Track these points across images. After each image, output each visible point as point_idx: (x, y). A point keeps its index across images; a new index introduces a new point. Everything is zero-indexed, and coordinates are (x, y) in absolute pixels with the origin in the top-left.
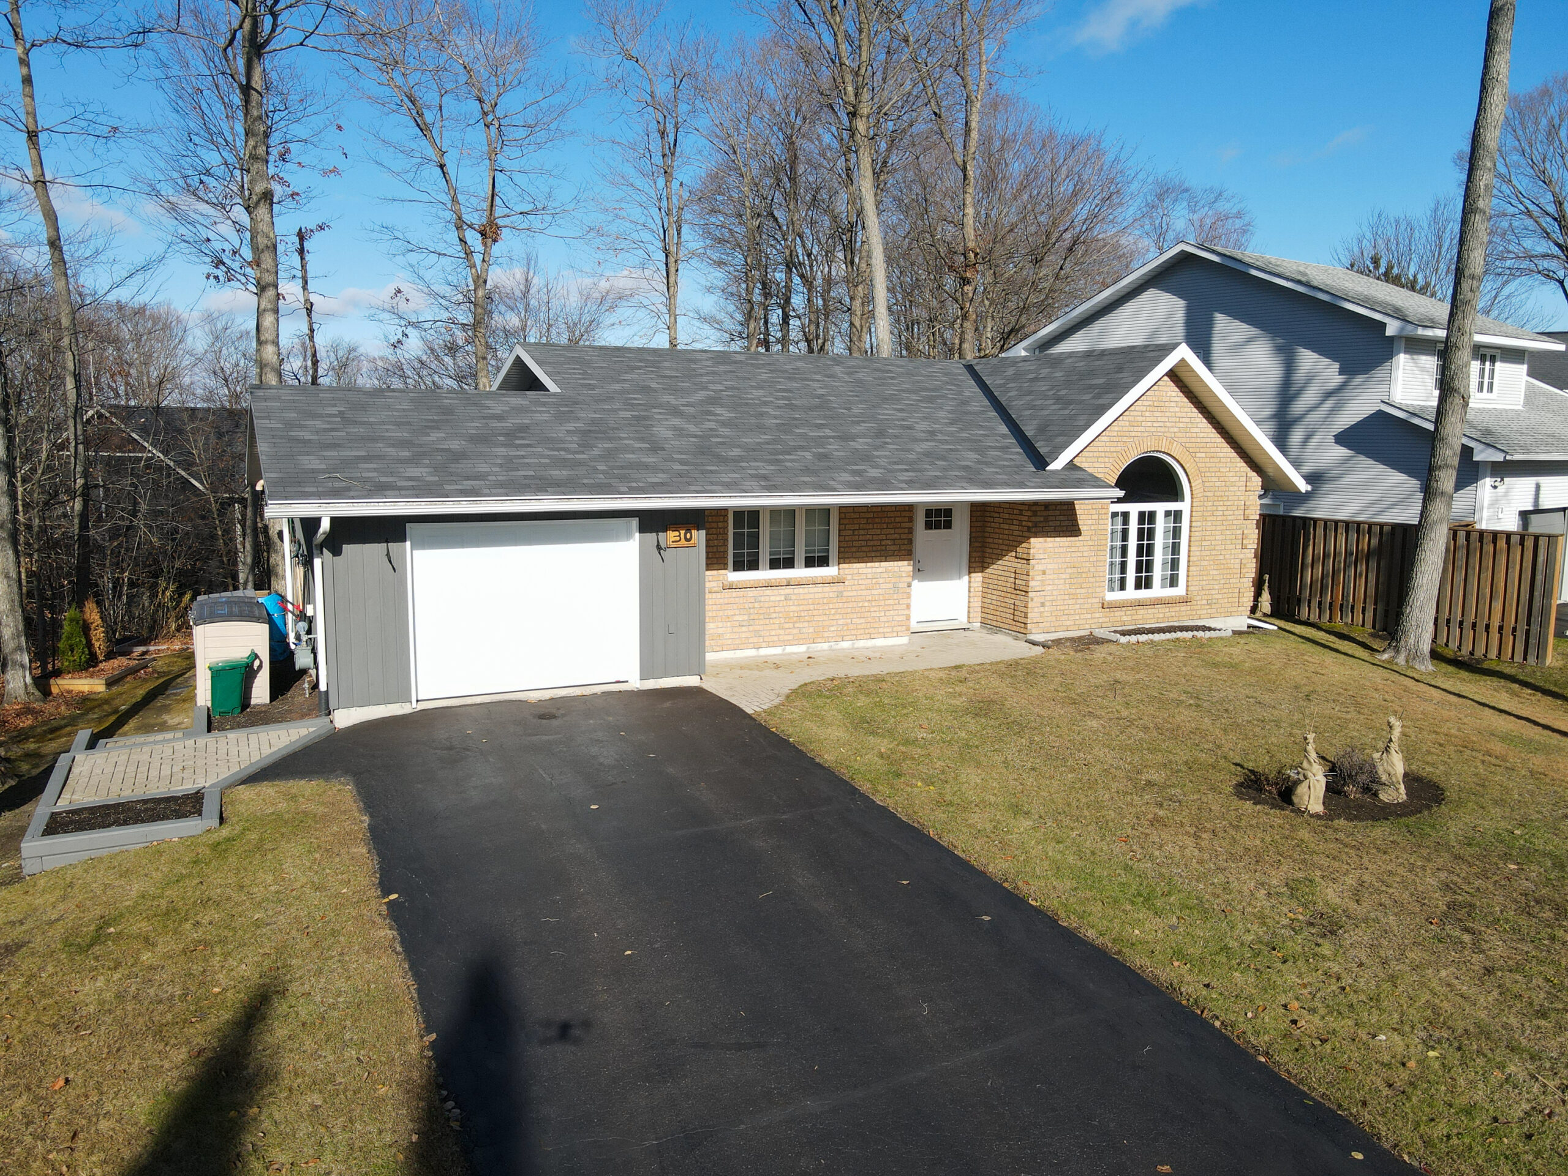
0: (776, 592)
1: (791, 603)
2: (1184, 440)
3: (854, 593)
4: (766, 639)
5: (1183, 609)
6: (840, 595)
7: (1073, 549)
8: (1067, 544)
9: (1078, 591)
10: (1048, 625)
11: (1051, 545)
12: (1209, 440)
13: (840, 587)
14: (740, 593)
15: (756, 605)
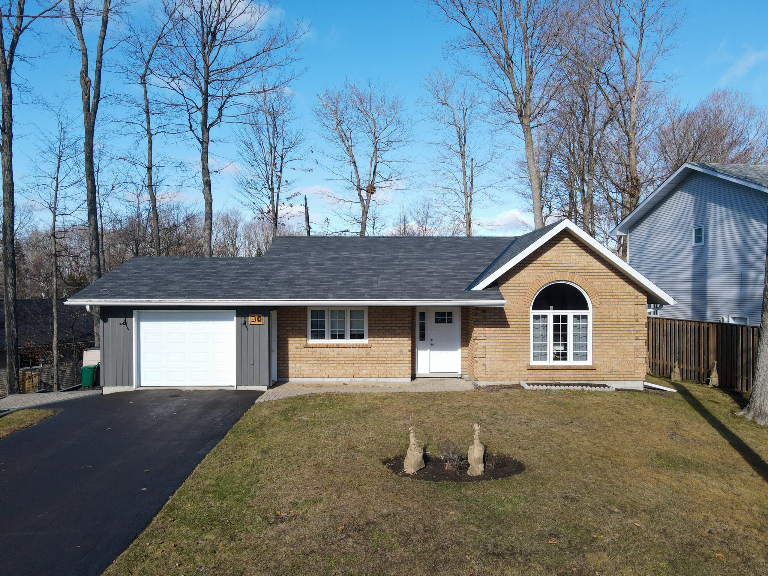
0: (332, 350)
1: (341, 356)
2: (584, 274)
3: (377, 353)
4: (327, 374)
5: (589, 373)
6: (368, 354)
7: (504, 335)
8: (500, 332)
9: (509, 359)
10: (489, 376)
11: (488, 332)
12: (603, 274)
13: (368, 350)
14: (313, 350)
15: (322, 356)
